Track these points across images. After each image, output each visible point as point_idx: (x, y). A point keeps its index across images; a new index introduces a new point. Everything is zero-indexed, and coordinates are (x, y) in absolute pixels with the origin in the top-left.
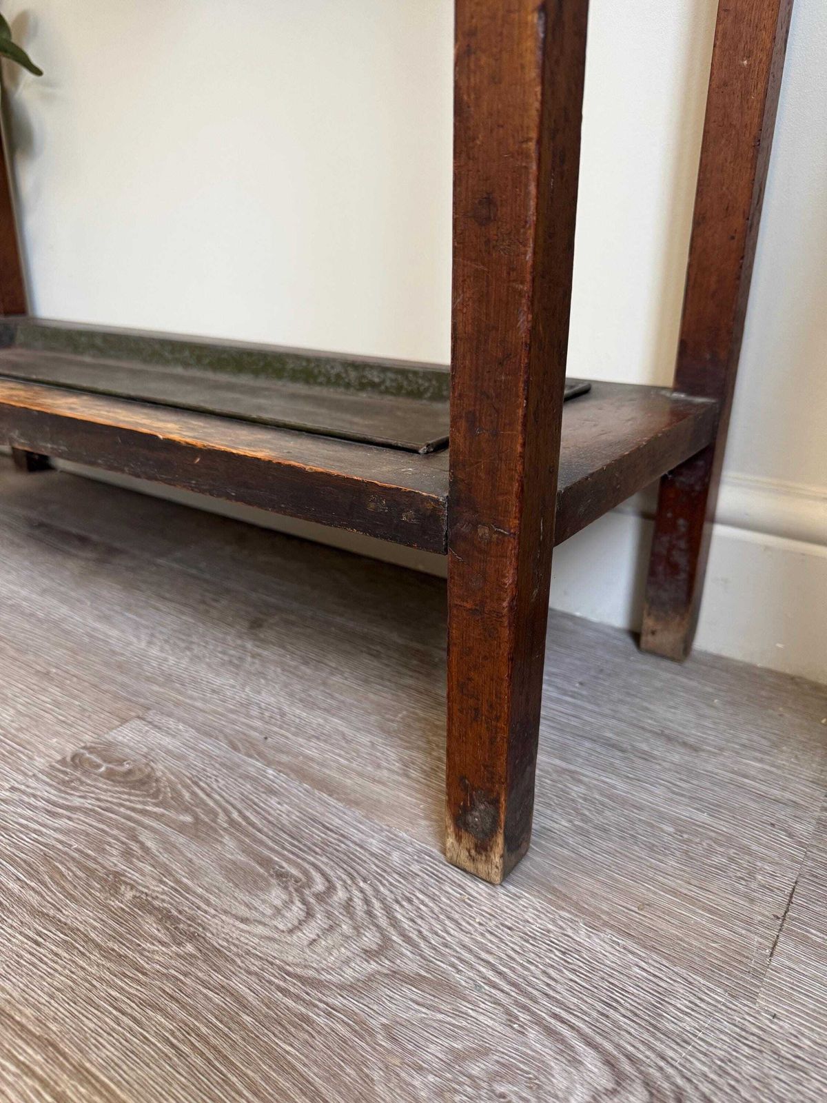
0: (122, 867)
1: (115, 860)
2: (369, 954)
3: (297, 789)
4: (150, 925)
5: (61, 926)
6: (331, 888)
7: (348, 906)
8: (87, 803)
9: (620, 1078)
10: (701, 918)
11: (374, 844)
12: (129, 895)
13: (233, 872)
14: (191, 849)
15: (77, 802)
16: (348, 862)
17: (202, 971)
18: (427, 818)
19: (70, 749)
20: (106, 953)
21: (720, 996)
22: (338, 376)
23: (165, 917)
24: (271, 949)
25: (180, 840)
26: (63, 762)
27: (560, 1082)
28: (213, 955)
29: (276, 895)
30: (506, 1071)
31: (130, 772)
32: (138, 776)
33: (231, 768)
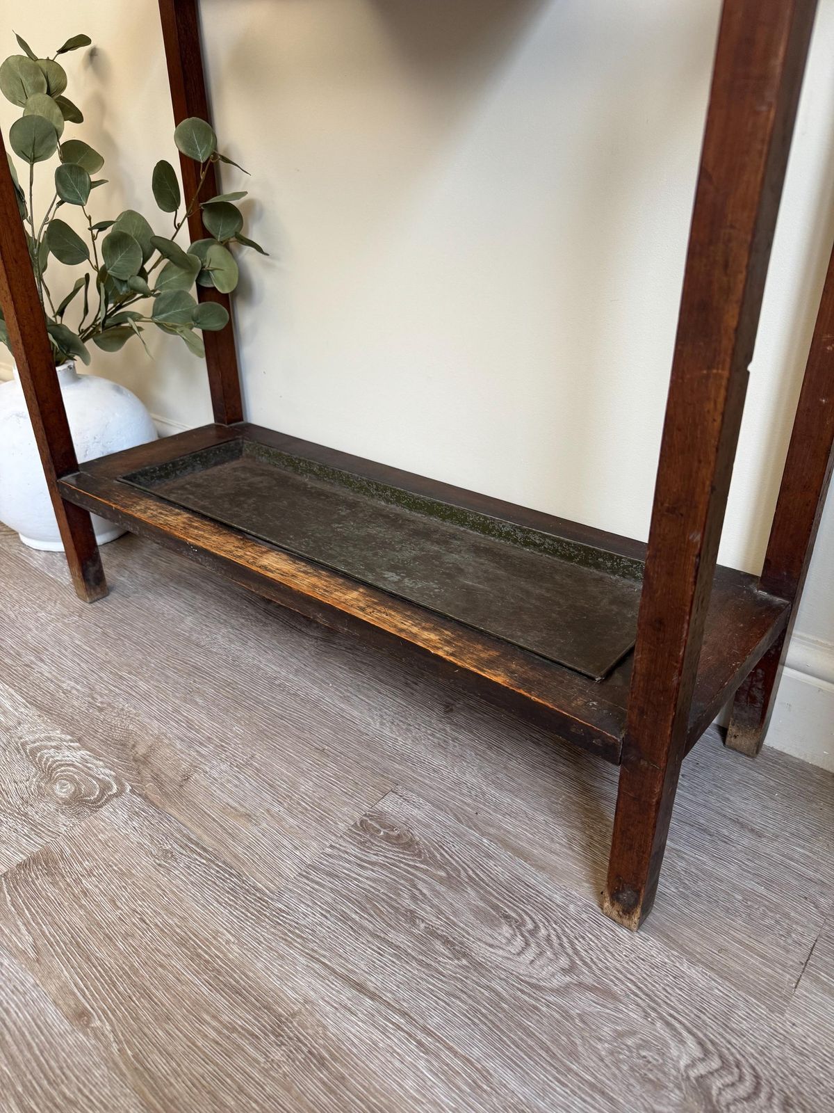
0: (413, 907)
1: (407, 902)
2: (565, 971)
3: (505, 855)
4: (439, 946)
5: (390, 944)
6: (537, 927)
7: (548, 939)
8: (380, 859)
9: (706, 1052)
10: (755, 961)
11: (558, 898)
12: (422, 926)
13: (477, 912)
14: (450, 896)
15: (374, 858)
16: (544, 909)
17: (474, 976)
18: (587, 881)
19: (357, 816)
20: (420, 962)
21: (763, 1010)
22: (508, 533)
23: (446, 942)
24: (509, 965)
25: (442, 889)
26: (355, 826)
27: (674, 1052)
28: (478, 966)
29: (506, 930)
30: (645, 1044)
31: (399, 837)
32: (405, 840)
33: (460, 835)
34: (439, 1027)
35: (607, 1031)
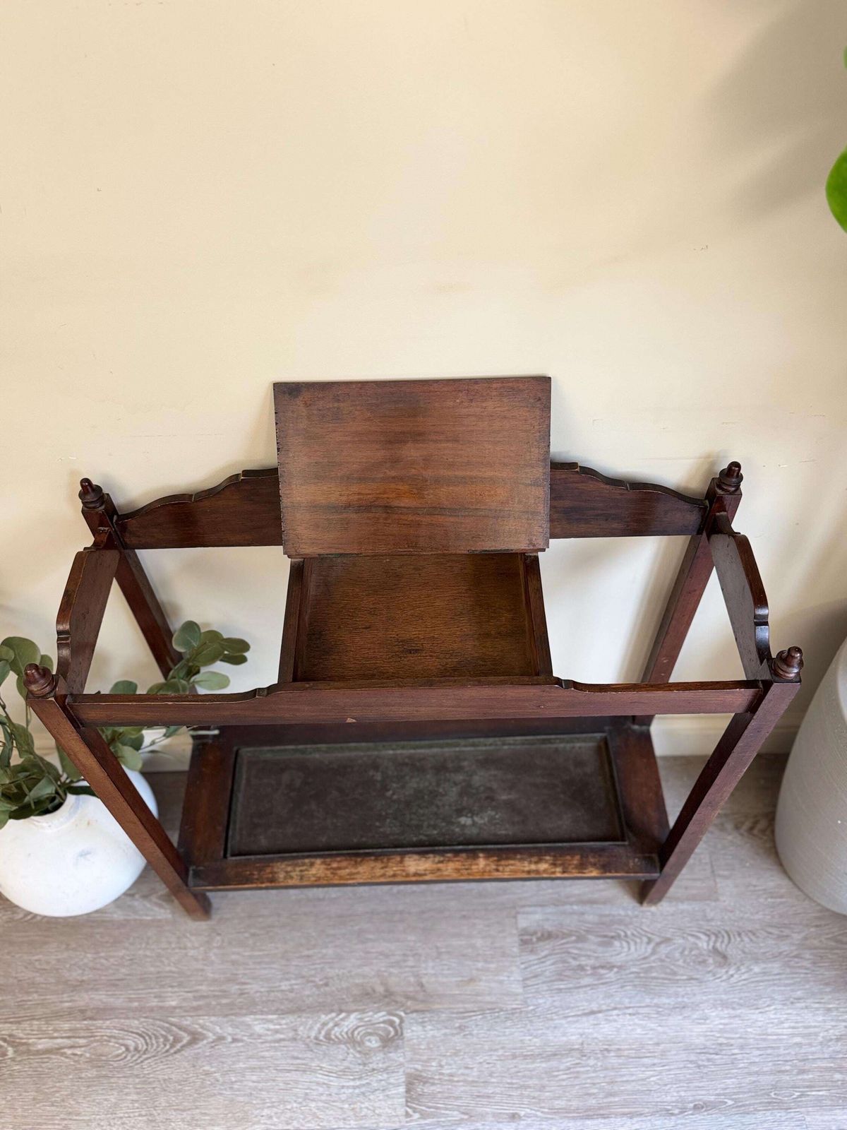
0: (578, 963)
1: (574, 963)
2: (648, 943)
3: (587, 908)
4: (602, 971)
5: (586, 986)
6: (625, 932)
7: (633, 935)
8: (546, 952)
11: (622, 913)
12: (588, 968)
13: (601, 944)
14: (586, 946)
15: (543, 954)
16: (621, 922)
17: (623, 972)
19: (516, 939)
20: (603, 984)
23: (602, 967)
24: (630, 957)
25: (580, 945)
26: (520, 945)
28: (620, 967)
29: (617, 943)
31: (542, 935)
32: (546, 935)
33: (564, 913)
34: (630, 1003)
35: (677, 955)
